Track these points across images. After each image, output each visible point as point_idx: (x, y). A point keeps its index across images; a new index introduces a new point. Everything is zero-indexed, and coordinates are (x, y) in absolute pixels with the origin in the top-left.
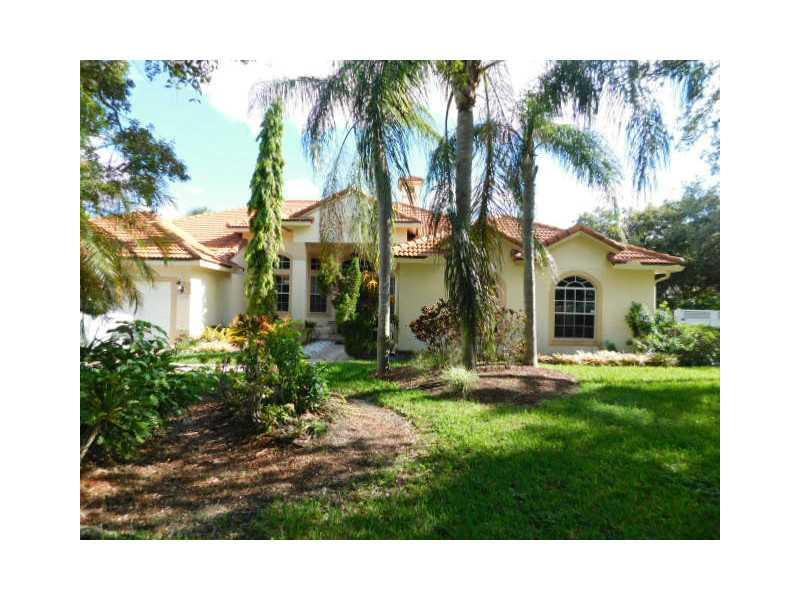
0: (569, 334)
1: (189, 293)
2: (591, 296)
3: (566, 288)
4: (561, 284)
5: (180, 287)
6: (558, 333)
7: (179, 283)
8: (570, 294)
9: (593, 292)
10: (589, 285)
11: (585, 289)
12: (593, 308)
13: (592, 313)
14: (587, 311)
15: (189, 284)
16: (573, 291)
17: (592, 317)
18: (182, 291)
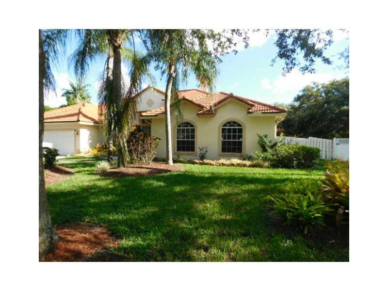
0: (229, 151)
1: (79, 135)
2: (240, 131)
3: (227, 127)
4: (225, 125)
5: (76, 132)
6: (224, 150)
7: (75, 131)
8: (229, 130)
9: (241, 129)
10: (239, 125)
11: (237, 127)
12: (242, 137)
13: (241, 140)
14: (238, 139)
15: (79, 131)
16: (231, 129)
17: (241, 142)
18: (77, 133)
